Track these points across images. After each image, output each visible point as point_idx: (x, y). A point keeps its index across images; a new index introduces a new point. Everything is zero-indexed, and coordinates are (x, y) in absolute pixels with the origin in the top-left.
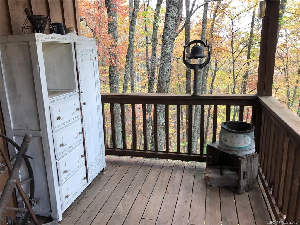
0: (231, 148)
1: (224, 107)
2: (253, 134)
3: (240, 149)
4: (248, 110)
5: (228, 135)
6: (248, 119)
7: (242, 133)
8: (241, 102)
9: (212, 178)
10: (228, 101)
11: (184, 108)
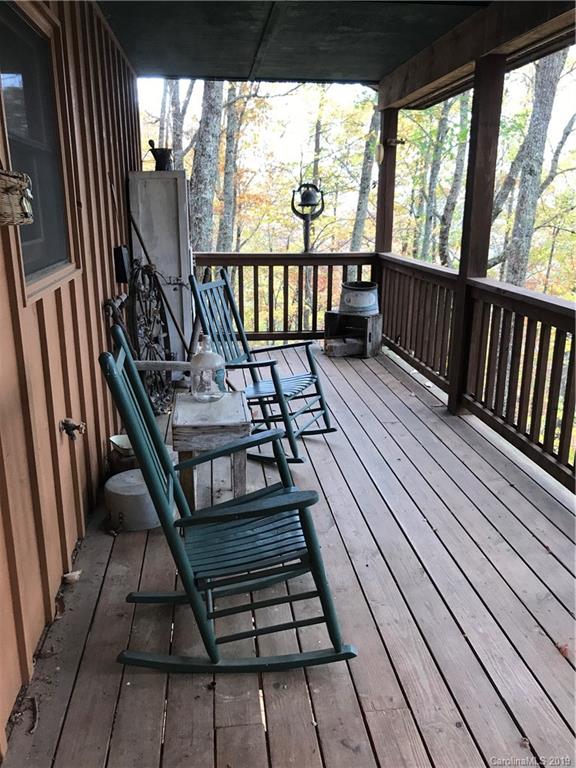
0: (354, 309)
1: (340, 268)
2: (376, 291)
3: (364, 309)
4: (367, 269)
5: (352, 294)
6: (366, 277)
7: (367, 290)
8: (360, 260)
9: (335, 347)
10: (344, 260)
11: (294, 270)
